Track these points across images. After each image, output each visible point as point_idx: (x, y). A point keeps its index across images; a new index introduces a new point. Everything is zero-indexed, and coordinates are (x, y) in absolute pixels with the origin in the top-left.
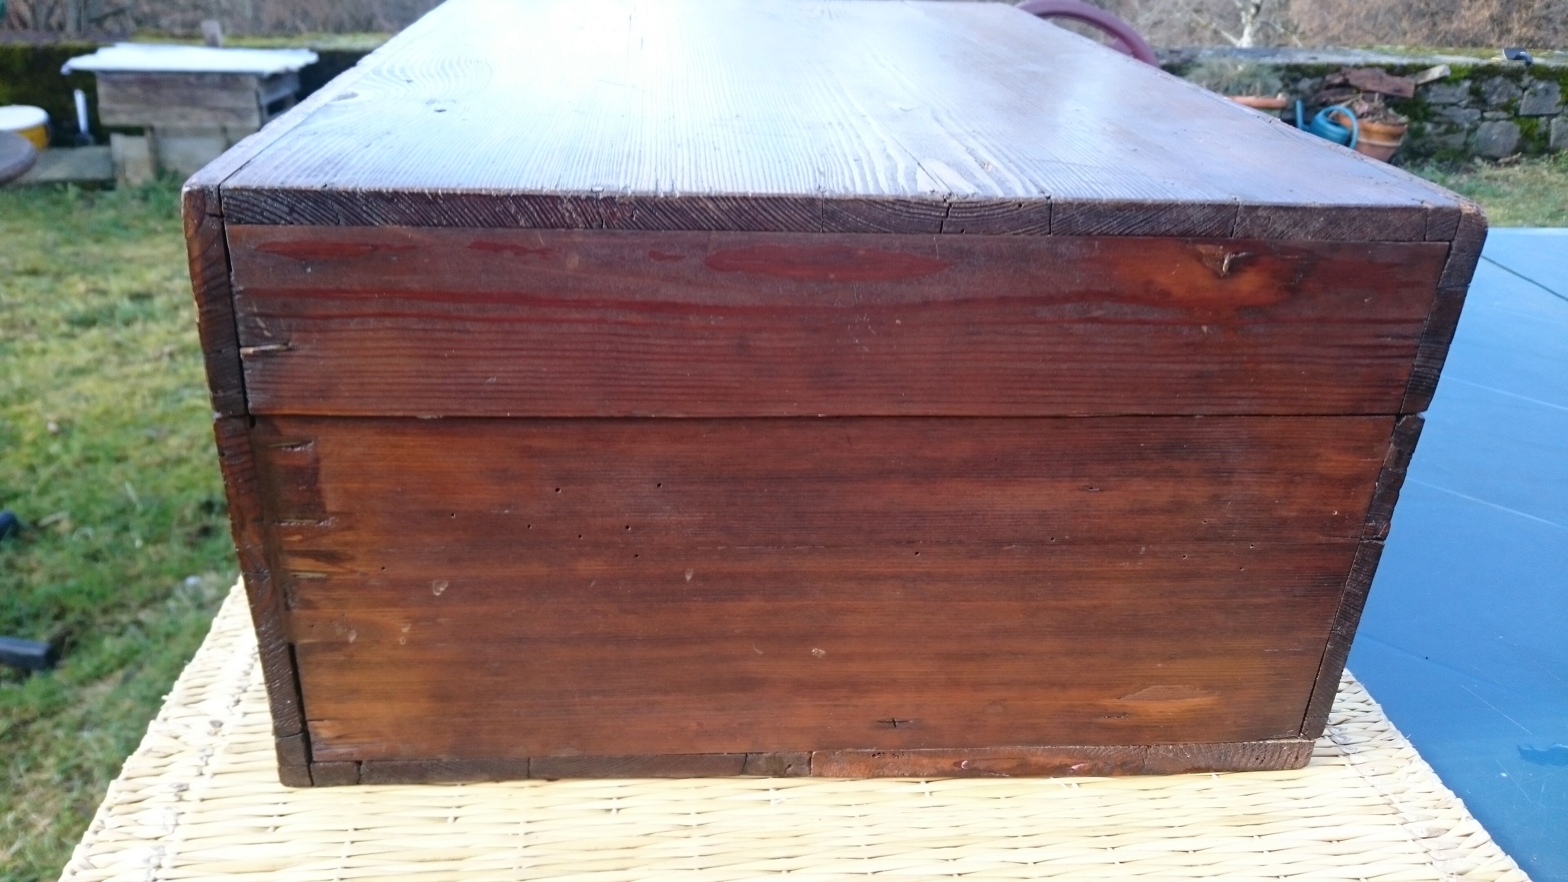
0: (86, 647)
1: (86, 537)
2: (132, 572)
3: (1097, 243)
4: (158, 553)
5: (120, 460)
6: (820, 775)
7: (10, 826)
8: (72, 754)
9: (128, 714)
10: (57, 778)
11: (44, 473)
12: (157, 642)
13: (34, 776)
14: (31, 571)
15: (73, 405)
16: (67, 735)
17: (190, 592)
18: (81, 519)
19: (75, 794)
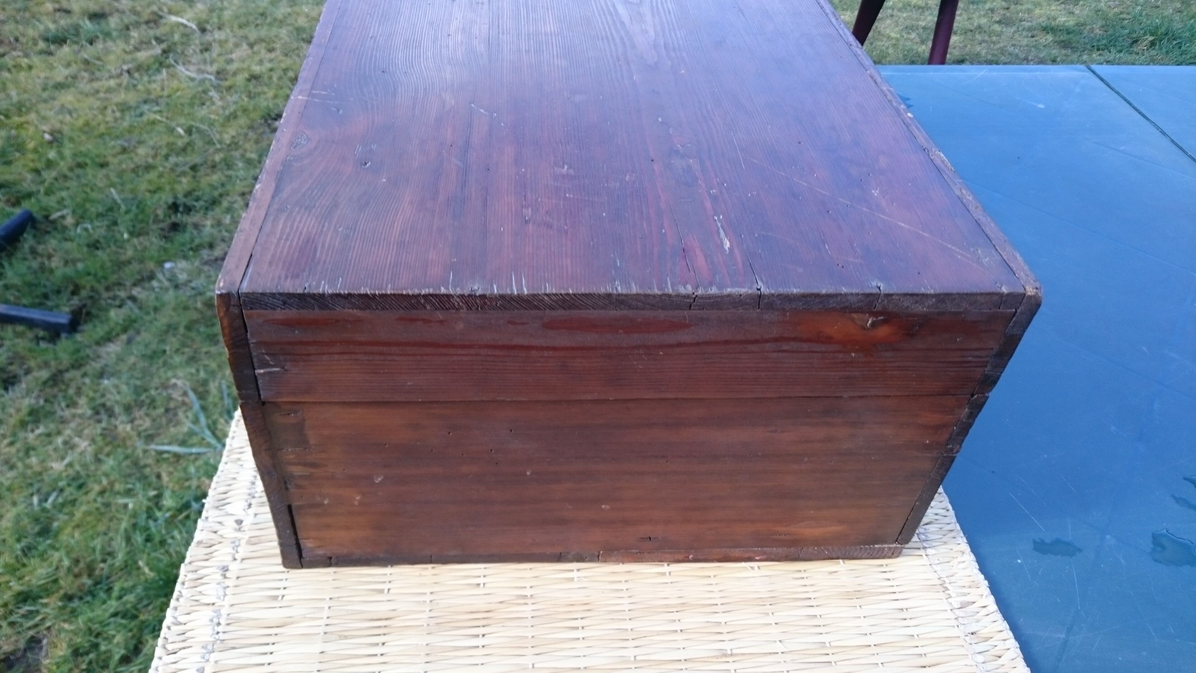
0: (97, 316)
1: (86, 230)
2: (123, 258)
3: (788, 314)
4: (141, 243)
5: (103, 165)
6: (605, 561)
7: (61, 446)
8: (98, 395)
9: (134, 366)
10: (89, 412)
11: (49, 176)
12: (148, 313)
13: (73, 411)
14: (50, 257)
15: (60, 117)
16: (92, 382)
17: (168, 274)
18: (81, 218)
19: (104, 425)
